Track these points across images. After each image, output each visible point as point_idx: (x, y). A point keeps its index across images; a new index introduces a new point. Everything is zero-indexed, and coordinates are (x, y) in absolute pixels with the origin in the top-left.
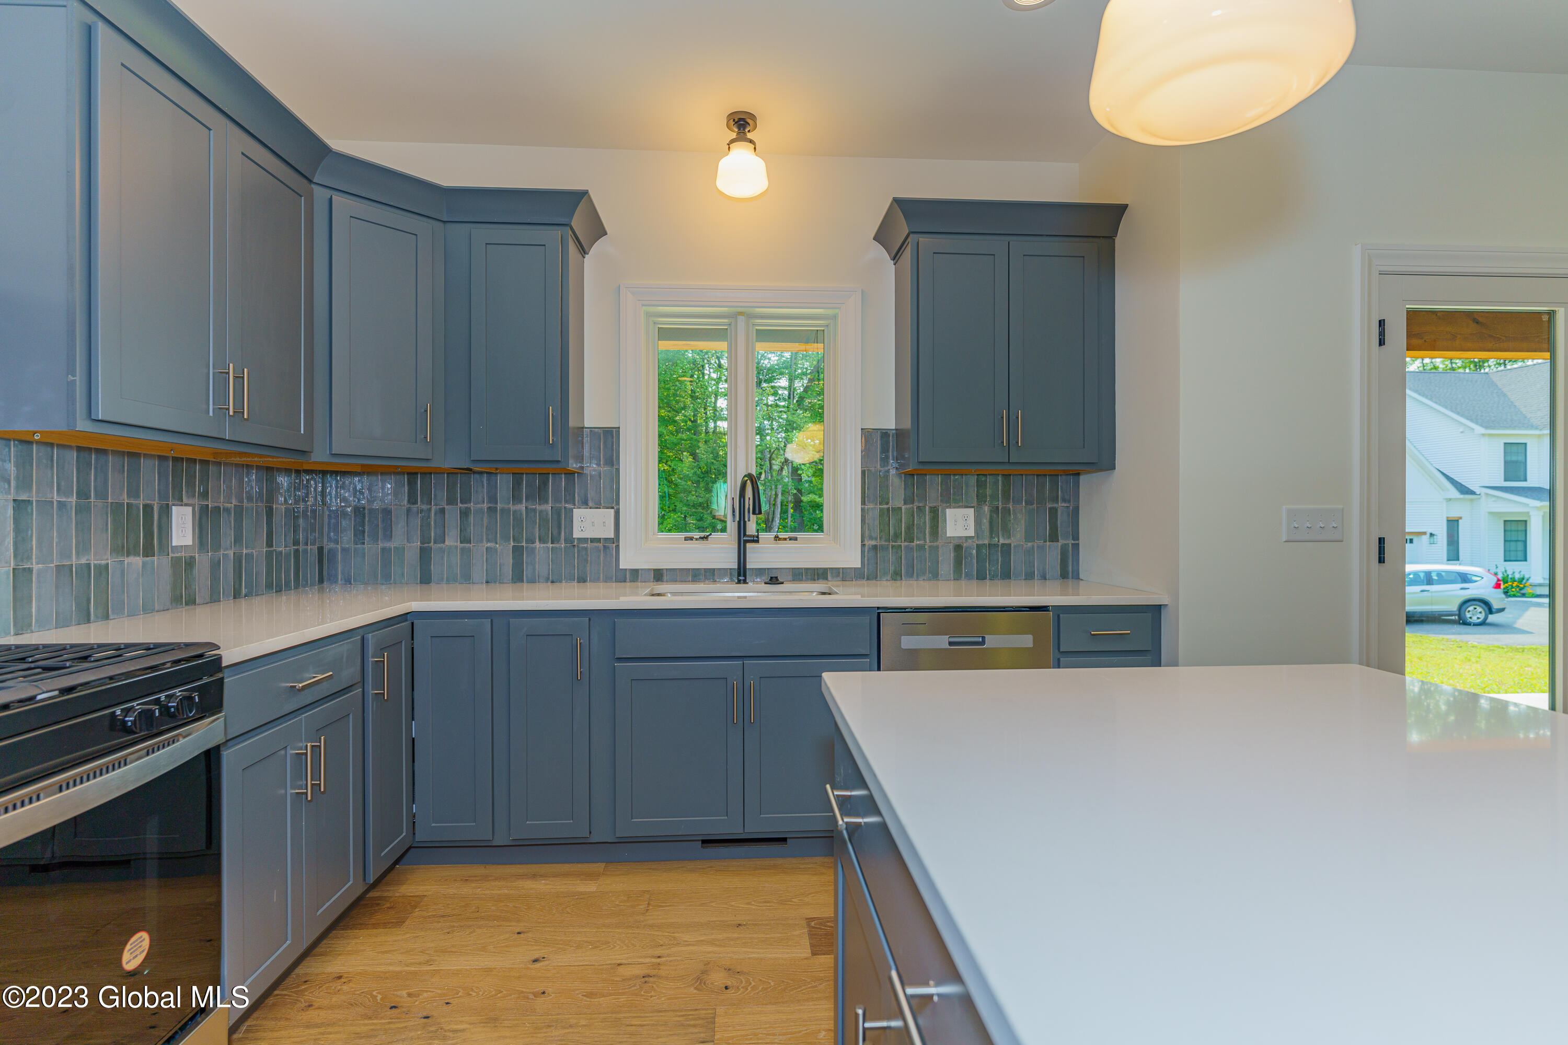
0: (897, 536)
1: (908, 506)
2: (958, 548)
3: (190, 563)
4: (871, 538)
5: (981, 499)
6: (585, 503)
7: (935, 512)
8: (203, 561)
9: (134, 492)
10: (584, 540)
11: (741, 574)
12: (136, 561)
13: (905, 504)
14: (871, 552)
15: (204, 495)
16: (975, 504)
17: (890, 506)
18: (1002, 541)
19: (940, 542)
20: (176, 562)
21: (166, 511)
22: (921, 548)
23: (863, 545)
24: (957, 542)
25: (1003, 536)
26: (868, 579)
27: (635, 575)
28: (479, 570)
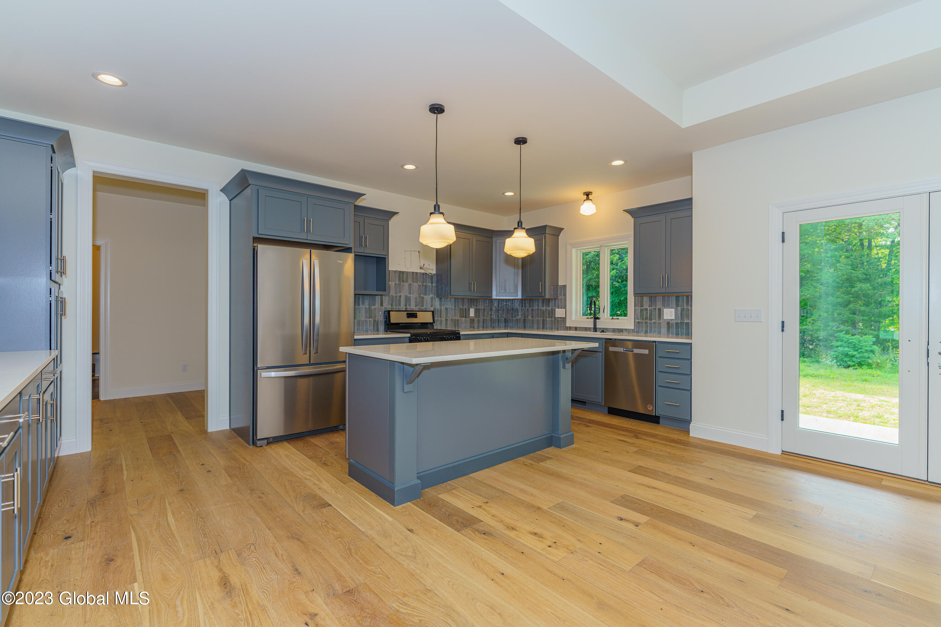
0: (646, 318)
1: (650, 308)
2: (668, 323)
3: (473, 320)
4: (637, 319)
5: (677, 305)
6: (558, 307)
7: (659, 310)
8: (476, 320)
9: (463, 306)
10: (558, 318)
11: (595, 329)
12: (464, 319)
13: (649, 307)
14: (638, 324)
15: (476, 306)
16: (675, 307)
17: (644, 308)
18: (685, 321)
19: (661, 321)
20: (471, 319)
21: (469, 309)
22: (655, 323)
23: (635, 321)
24: (668, 321)
25: (686, 319)
26: (636, 333)
27: (570, 328)
28: (535, 326)
